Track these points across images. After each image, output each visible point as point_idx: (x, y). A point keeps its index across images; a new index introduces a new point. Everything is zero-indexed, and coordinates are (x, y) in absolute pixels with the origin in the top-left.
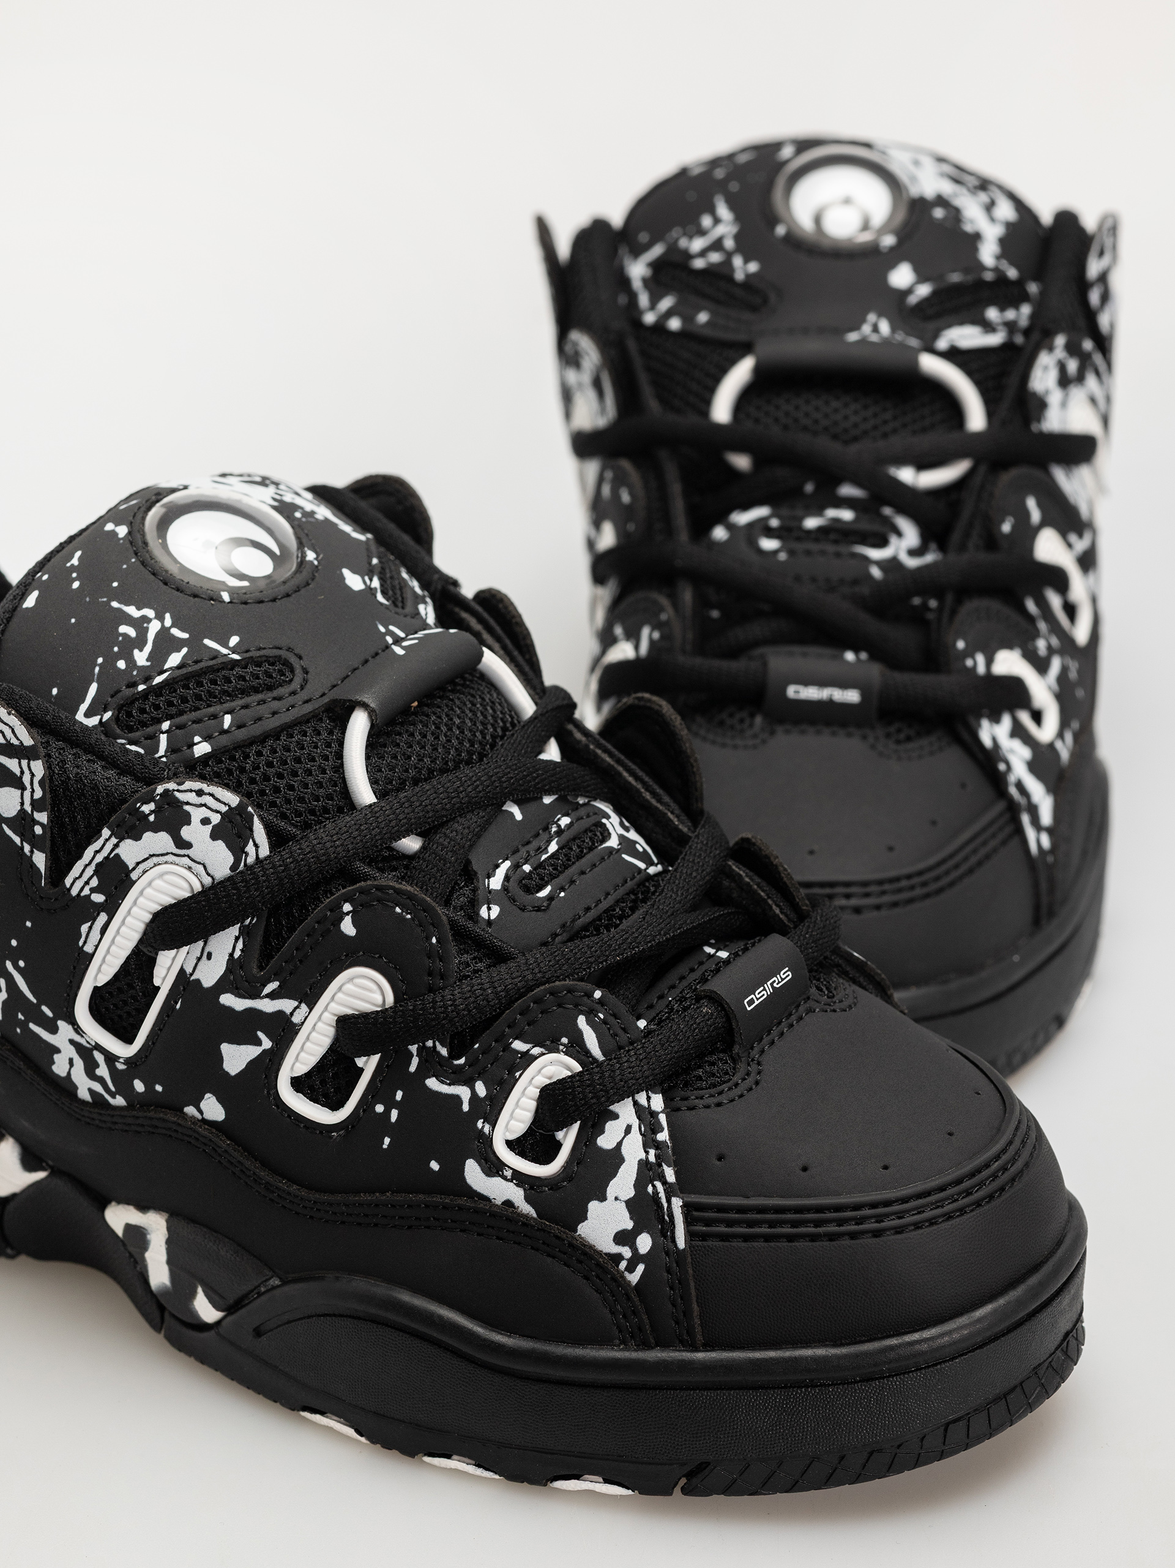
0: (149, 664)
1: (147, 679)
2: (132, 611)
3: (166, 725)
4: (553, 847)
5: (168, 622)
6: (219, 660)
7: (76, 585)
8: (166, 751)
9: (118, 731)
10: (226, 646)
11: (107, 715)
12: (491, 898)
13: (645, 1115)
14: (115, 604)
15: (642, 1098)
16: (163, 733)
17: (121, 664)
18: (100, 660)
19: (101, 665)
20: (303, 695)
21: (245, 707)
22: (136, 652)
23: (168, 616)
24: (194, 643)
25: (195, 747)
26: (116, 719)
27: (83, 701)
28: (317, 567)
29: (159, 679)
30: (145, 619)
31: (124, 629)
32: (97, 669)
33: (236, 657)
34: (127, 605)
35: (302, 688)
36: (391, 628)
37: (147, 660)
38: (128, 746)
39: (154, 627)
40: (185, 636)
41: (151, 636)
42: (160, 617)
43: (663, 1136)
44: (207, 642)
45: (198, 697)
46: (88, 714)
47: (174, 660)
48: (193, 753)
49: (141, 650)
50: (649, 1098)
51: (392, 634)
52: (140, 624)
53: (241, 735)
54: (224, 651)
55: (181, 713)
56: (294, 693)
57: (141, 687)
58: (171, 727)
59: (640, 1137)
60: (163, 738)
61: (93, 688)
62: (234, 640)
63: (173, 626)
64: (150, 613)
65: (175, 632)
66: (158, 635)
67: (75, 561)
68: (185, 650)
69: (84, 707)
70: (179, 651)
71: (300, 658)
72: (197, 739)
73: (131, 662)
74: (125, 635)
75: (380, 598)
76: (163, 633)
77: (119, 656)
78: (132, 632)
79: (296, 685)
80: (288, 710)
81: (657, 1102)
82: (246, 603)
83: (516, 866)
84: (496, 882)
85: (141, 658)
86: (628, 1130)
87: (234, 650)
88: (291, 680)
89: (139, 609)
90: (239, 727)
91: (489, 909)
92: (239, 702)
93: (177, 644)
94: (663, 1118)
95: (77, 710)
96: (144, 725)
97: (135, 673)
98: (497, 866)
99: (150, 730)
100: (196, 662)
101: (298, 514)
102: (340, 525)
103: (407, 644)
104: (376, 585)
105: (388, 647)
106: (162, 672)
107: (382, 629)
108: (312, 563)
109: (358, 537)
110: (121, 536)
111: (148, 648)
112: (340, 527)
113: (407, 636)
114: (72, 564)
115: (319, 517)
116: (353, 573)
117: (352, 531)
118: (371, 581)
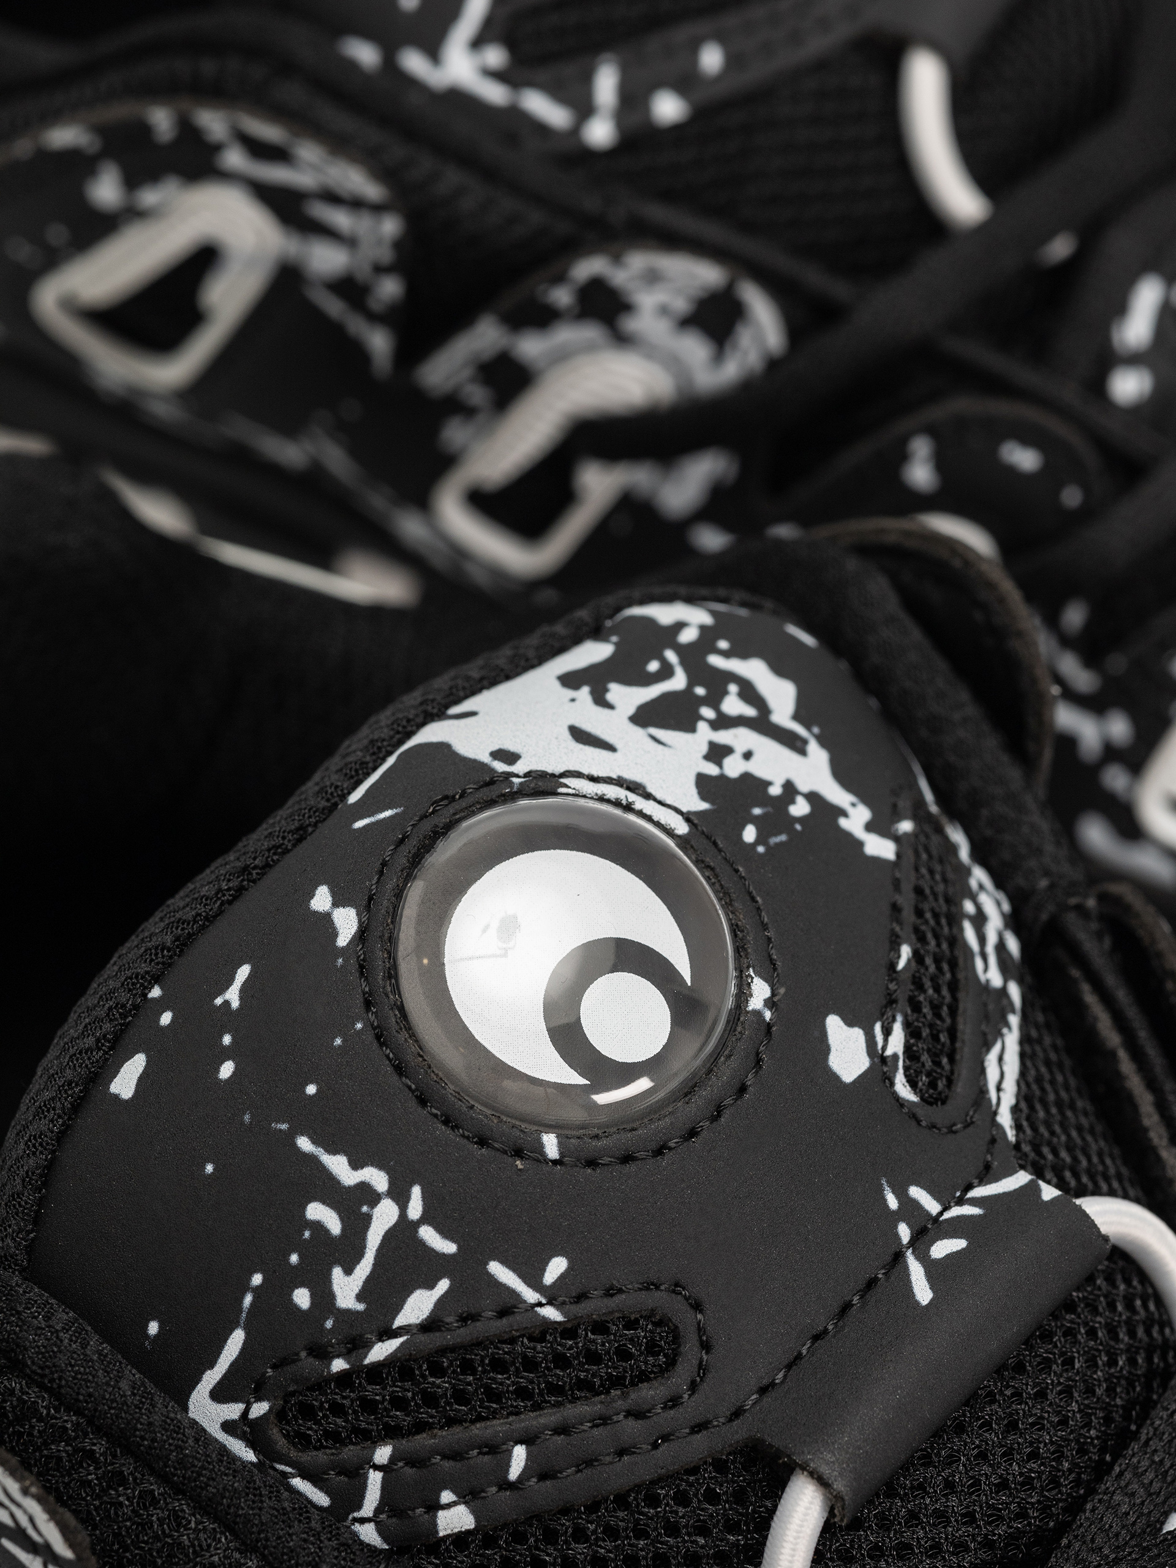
0: (361, 1307)
1: (356, 1345)
2: (338, 1165)
3: (383, 1454)
5: (415, 1209)
6: (517, 1321)
7: (227, 1070)
8: (378, 1511)
9: (281, 1443)
10: (535, 1282)
11: (259, 1409)
14: (304, 1144)
16: (377, 1468)
17: (302, 1298)
18: (257, 1279)
19: (256, 1291)
20: (692, 1408)
21: (562, 1430)
22: (337, 1272)
23: (416, 1191)
24: (466, 1269)
25: (441, 1513)
26: (278, 1415)
27: (211, 1365)
28: (769, 1026)
29: (380, 1351)
30: (366, 1194)
31: (317, 1211)
32: (248, 1299)
33: (551, 1313)
34: (332, 1151)
35: (693, 1387)
36: (915, 1192)
37: (359, 1297)
38: (297, 1483)
39: (385, 1215)
40: (448, 1247)
41: (374, 1238)
42: (400, 1196)
44: (498, 1270)
45: (460, 1397)
46: (219, 1394)
47: (419, 1307)
48: (435, 1525)
49: (348, 1271)
51: (911, 1209)
52: (356, 1204)
53: (545, 1493)
54: (530, 1296)
55: (420, 1427)
56: (674, 1402)
57: (339, 1365)
58: (393, 1459)
60: (375, 1479)
61: (236, 1341)
62: (556, 1267)
63: (424, 1219)
64: (379, 1180)
65: (428, 1235)
66: (390, 1236)
67: (233, 996)
68: (443, 1285)
69: (212, 1378)
70: (431, 1286)
71: (697, 1306)
72: (447, 1495)
73: (324, 1296)
74: (318, 1227)
75: (902, 1088)
76: (404, 1230)
77: (298, 1277)
78: (333, 1223)
79: (679, 1378)
80: (655, 1446)
82: (592, 1163)
85: (346, 1289)
87: (552, 1296)
88: (671, 1363)
89: (355, 1165)
90: (543, 1477)
92: (549, 1417)
93: (429, 1268)
95: (196, 1380)
96: (335, 1438)
97: (329, 1324)
99: (350, 1452)
100: (466, 1319)
101: (750, 834)
102: (844, 814)
103: (942, 1249)
104: (896, 1043)
105: (898, 1257)
106: (388, 1333)
107: (893, 1202)
108: (758, 1014)
109: (880, 848)
110: (342, 941)
111: (365, 1267)
112: (843, 823)
113: (946, 1208)
114: (227, 1003)
115: (800, 808)
116: (850, 1023)
117: (870, 827)
118: (887, 1032)
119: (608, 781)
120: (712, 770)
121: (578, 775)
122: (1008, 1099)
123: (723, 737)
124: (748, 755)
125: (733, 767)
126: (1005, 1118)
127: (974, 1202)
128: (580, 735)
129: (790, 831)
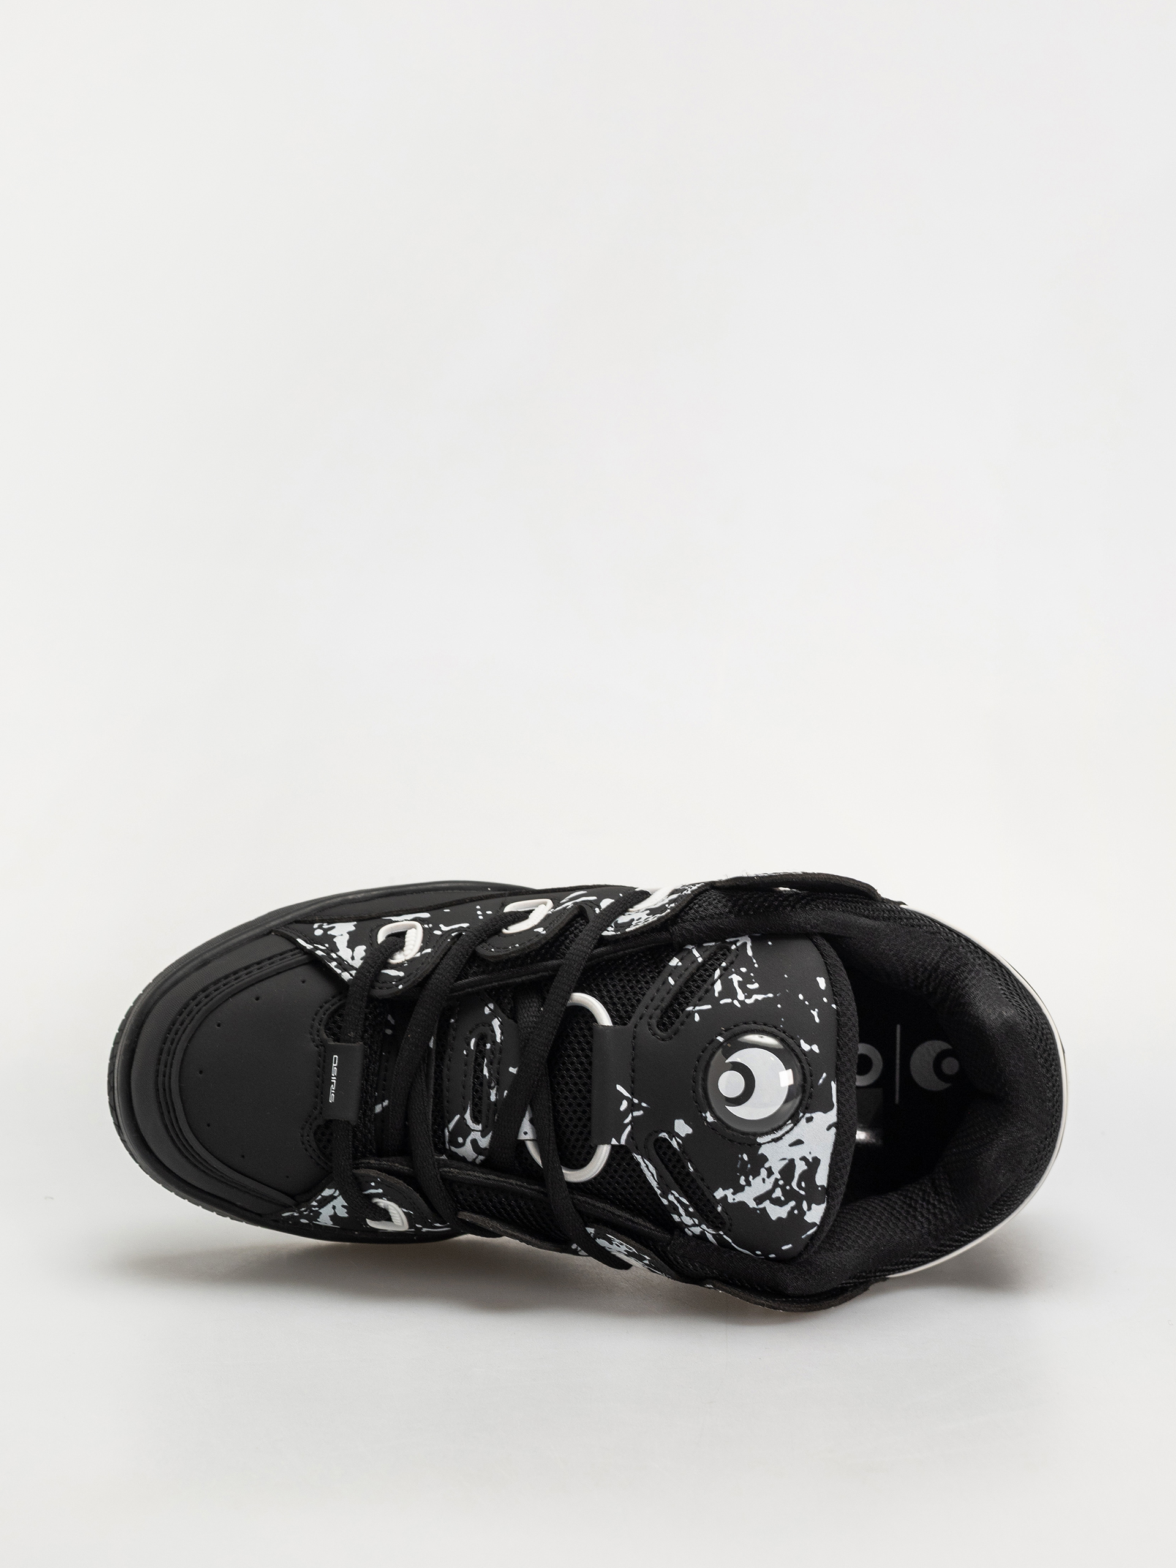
0: (730, 977)
1: (724, 970)
2: (760, 997)
3: (700, 960)
4: (486, 1072)
5: (736, 1002)
6: (695, 999)
7: (801, 998)
8: (692, 951)
9: (723, 946)
10: (699, 1012)
11: (734, 948)
12: (493, 1014)
13: (347, 967)
14: (770, 995)
15: (353, 972)
16: (699, 958)
17: (744, 970)
18: (756, 966)
19: (755, 964)
20: (646, 1019)
21: (668, 994)
22: (741, 979)
23: (739, 1006)
24: (715, 1001)
25: (678, 960)
26: (729, 950)
27: (751, 947)
28: (701, 1112)
29: (718, 973)
30: (749, 997)
31: (756, 986)
32: (755, 961)
33: (690, 1009)
34: (764, 999)
35: (648, 1022)
36: (641, 1113)
37: (732, 979)
39: (741, 996)
40: (722, 1002)
41: (739, 991)
42: (741, 1002)
43: (333, 964)
44: (709, 1007)
45: (694, 981)
46: (745, 944)
47: (718, 987)
48: (677, 958)
49: (739, 982)
50: (351, 975)
51: (639, 1107)
52: (749, 994)
53: (660, 981)
54: (697, 1008)
55: (697, 969)
56: (651, 1017)
57: (724, 964)
58: (697, 961)
59: (345, 958)
60: (698, 956)
61: (750, 953)
62: (697, 1018)
63: (733, 1002)
64: (748, 1001)
65: (729, 1001)
66: (736, 994)
67: (815, 1013)
68: (716, 995)
69: (749, 945)
70: (719, 993)
72: (680, 964)
73: (739, 973)
74: (753, 983)
75: (664, 1135)
76: (734, 996)
77: (748, 973)
78: (750, 986)
79: (654, 1022)
80: (646, 1007)
81: (346, 976)
83: (494, 1042)
84: (496, 1023)
85: (736, 978)
86: (353, 958)
87: (693, 1012)
88: (658, 1024)
89: (756, 1000)
90: (663, 983)
91: (490, 1009)
92: (672, 993)
93: (722, 995)
94: (338, 971)
95: (752, 943)
96: (713, 955)
97: (733, 970)
98: (502, 1034)
100: (706, 993)
101: (745, 1157)
102: (734, 1194)
103: (624, 1105)
104: (674, 1143)
105: (632, 1094)
106: (720, 977)
107: (644, 1105)
108: (705, 1113)
109: (719, 1194)
110: (802, 1042)
111: (736, 985)
112: (731, 1190)
113: (633, 1117)
114: (814, 1010)
115: (742, 1181)
116: (687, 1135)
117: (726, 1197)
118: (678, 1143)
119: (784, 1135)
120: (767, 1165)
121: (791, 1129)
122: (643, 1165)
123: (772, 1179)
124: (764, 1180)
125: (764, 1173)
126: (639, 1158)
127: (627, 1125)
128: (799, 1142)
129: (738, 1170)
